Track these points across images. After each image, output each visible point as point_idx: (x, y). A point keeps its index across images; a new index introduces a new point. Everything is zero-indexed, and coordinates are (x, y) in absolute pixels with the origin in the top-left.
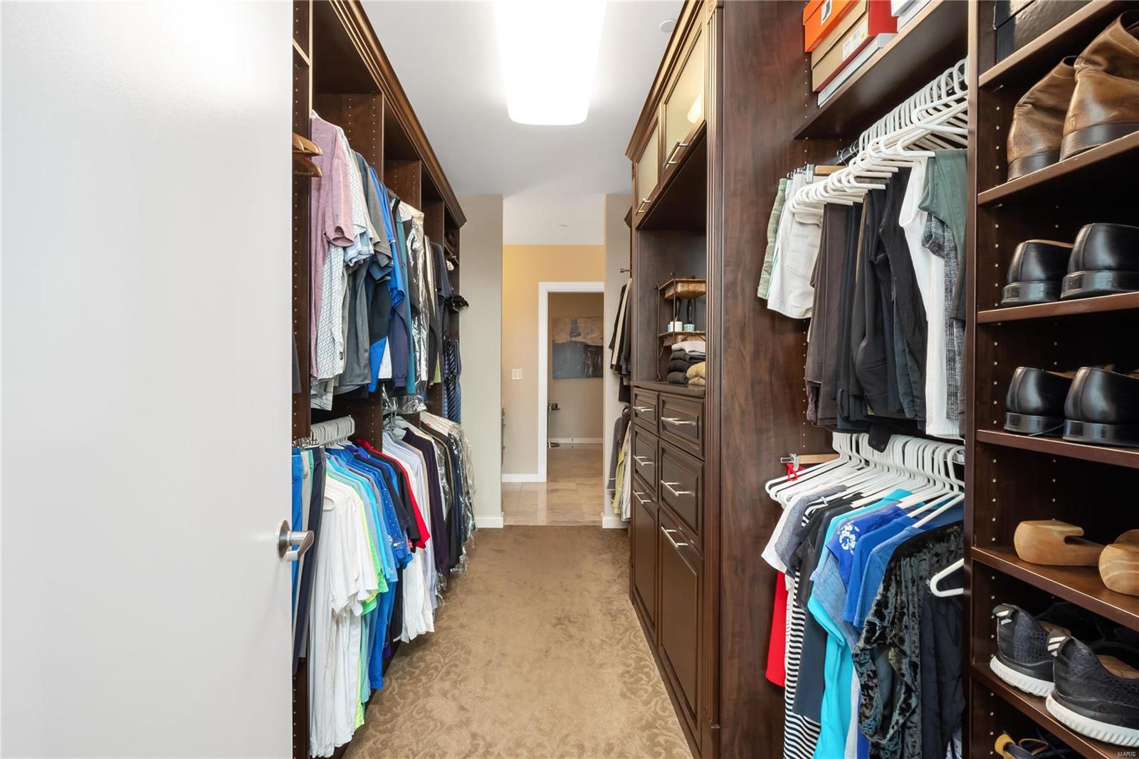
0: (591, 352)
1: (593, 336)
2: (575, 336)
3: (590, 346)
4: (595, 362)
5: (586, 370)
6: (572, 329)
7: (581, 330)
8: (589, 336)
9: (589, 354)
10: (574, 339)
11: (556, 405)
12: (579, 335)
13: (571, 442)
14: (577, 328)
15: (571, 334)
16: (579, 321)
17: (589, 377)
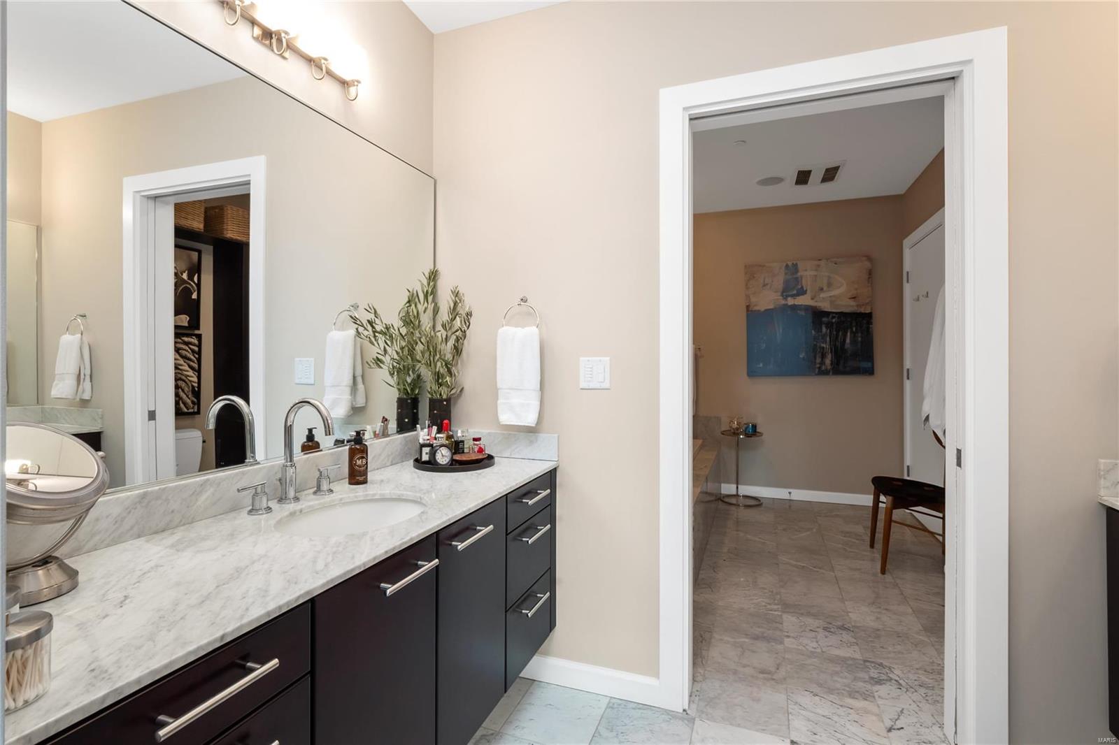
0: (829, 325)
1: (832, 293)
2: (793, 296)
3: (827, 314)
4: (838, 344)
5: (818, 360)
6: (786, 282)
7: (807, 283)
8: (822, 295)
9: (824, 329)
10: (791, 301)
11: (754, 427)
12: (802, 292)
13: (786, 496)
14: (797, 280)
15: (785, 293)
16: (800, 265)
17: (825, 373)
